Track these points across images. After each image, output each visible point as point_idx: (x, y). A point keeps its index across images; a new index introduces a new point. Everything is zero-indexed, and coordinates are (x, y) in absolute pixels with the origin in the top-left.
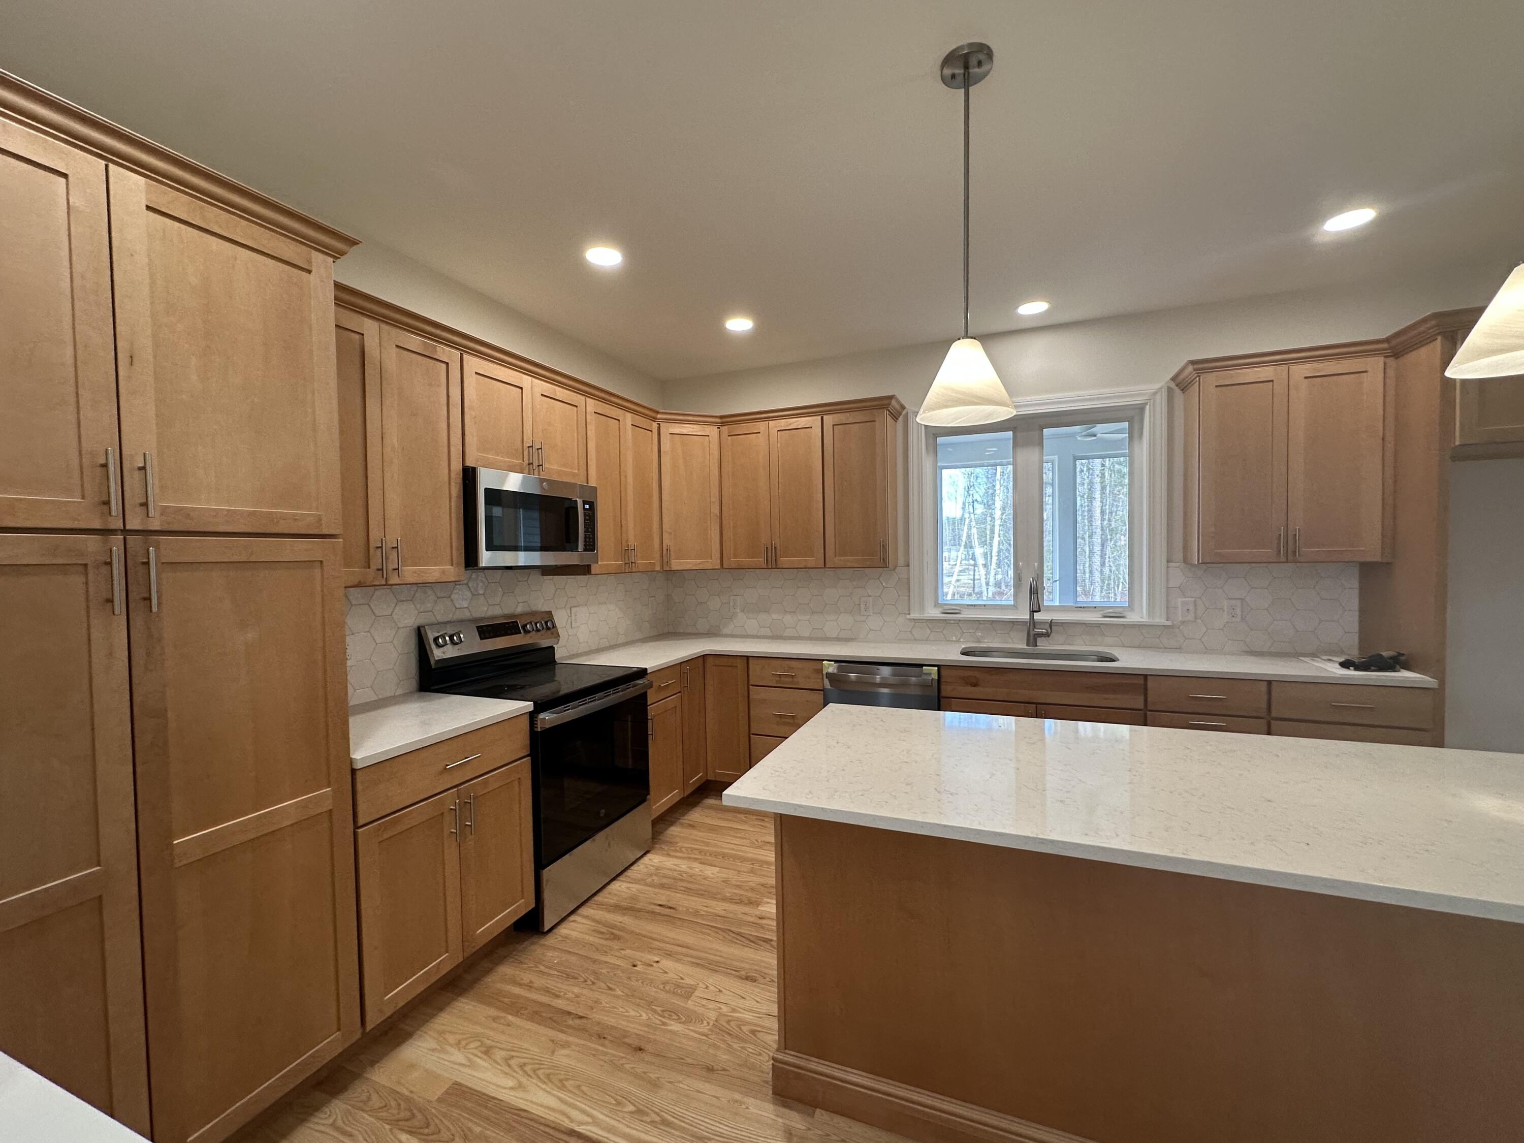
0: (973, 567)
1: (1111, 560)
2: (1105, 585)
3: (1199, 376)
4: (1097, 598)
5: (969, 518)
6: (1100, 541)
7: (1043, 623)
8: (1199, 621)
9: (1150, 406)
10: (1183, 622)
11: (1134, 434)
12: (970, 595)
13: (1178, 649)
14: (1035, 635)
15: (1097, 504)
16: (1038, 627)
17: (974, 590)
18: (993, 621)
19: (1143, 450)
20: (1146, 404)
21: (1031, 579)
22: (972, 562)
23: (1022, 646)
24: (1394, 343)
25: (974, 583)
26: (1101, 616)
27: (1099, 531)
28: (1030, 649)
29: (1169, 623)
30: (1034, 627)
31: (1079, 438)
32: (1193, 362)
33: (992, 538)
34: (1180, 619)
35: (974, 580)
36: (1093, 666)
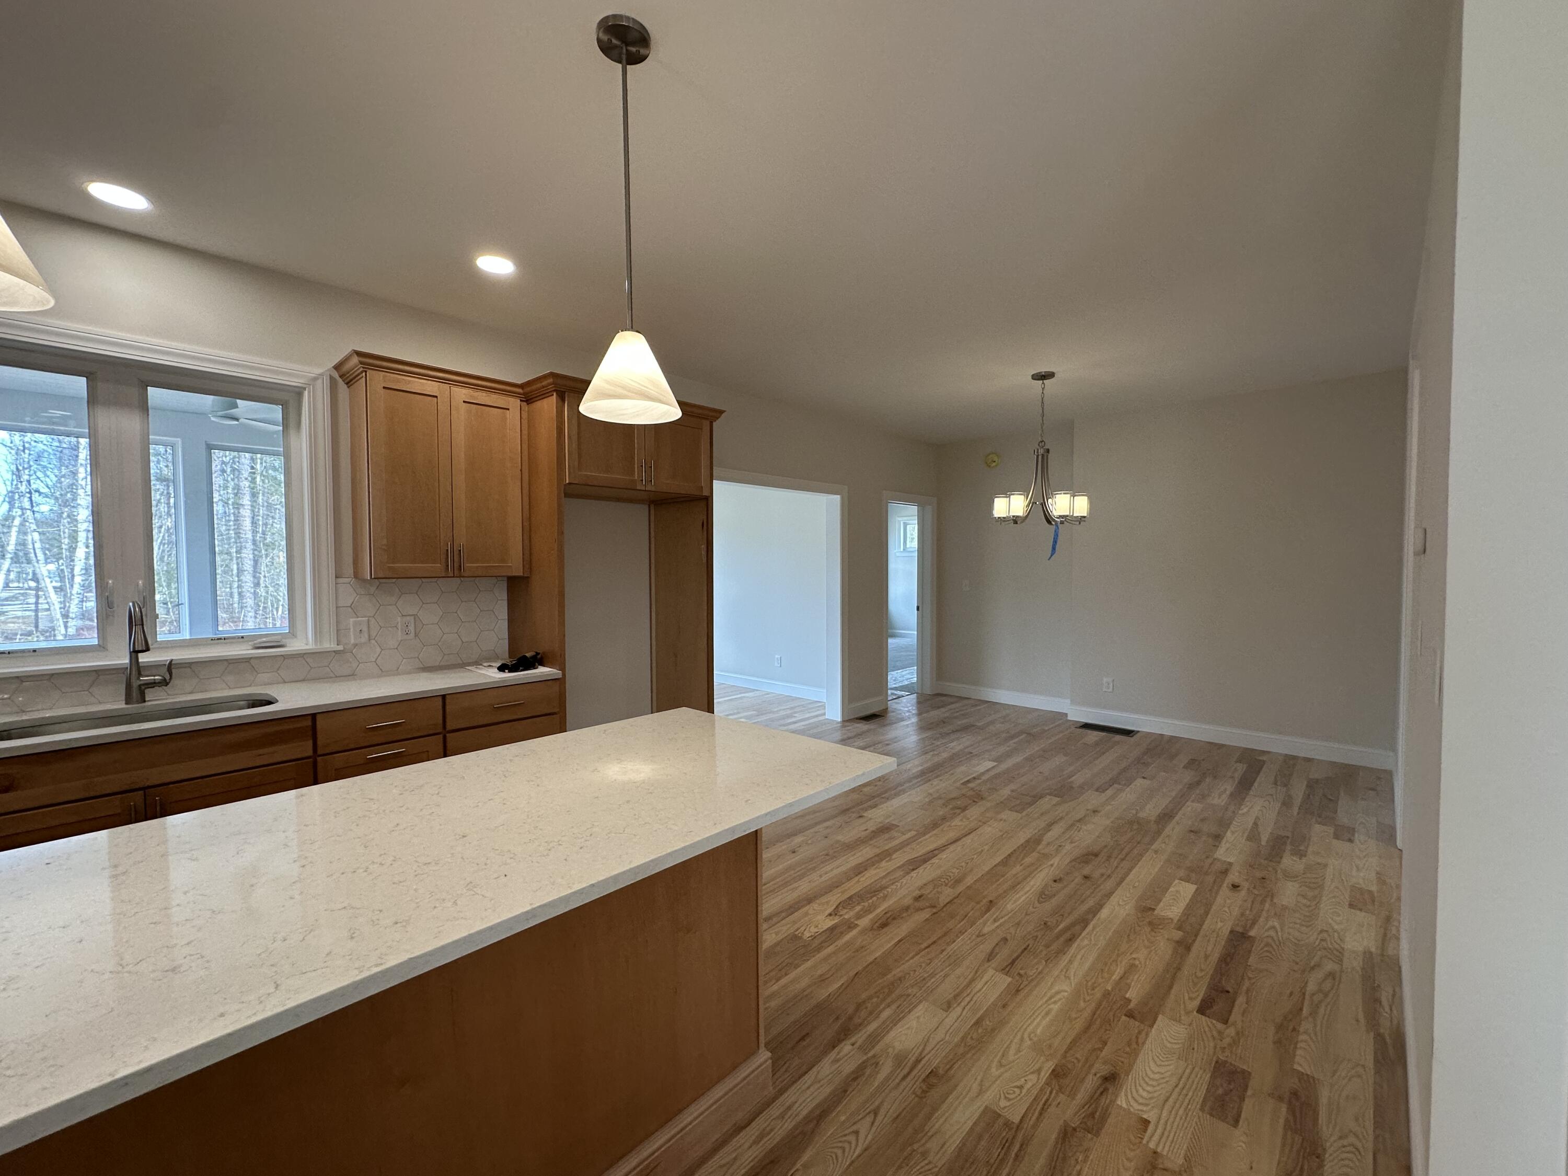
0: (34, 592)
1: (267, 579)
2: (261, 608)
3: (366, 372)
4: (250, 625)
5: (20, 516)
6: (251, 556)
7: (156, 666)
8: (373, 642)
9: (309, 392)
10: (355, 645)
11: (290, 422)
12: (30, 634)
13: (352, 676)
14: (140, 686)
15: (246, 513)
16: (147, 673)
17: (37, 627)
18: (53, 675)
19: (301, 443)
20: (305, 389)
21: (131, 604)
22: (33, 584)
23: (119, 705)
24: (528, 389)
25: (37, 616)
26: (251, 647)
27: (250, 545)
28: (134, 708)
29: (340, 648)
30: (140, 674)
31: (213, 419)
32: (359, 354)
33: (72, 549)
34: (352, 641)
35: (36, 611)
36: (240, 717)
